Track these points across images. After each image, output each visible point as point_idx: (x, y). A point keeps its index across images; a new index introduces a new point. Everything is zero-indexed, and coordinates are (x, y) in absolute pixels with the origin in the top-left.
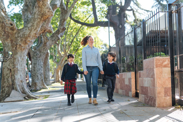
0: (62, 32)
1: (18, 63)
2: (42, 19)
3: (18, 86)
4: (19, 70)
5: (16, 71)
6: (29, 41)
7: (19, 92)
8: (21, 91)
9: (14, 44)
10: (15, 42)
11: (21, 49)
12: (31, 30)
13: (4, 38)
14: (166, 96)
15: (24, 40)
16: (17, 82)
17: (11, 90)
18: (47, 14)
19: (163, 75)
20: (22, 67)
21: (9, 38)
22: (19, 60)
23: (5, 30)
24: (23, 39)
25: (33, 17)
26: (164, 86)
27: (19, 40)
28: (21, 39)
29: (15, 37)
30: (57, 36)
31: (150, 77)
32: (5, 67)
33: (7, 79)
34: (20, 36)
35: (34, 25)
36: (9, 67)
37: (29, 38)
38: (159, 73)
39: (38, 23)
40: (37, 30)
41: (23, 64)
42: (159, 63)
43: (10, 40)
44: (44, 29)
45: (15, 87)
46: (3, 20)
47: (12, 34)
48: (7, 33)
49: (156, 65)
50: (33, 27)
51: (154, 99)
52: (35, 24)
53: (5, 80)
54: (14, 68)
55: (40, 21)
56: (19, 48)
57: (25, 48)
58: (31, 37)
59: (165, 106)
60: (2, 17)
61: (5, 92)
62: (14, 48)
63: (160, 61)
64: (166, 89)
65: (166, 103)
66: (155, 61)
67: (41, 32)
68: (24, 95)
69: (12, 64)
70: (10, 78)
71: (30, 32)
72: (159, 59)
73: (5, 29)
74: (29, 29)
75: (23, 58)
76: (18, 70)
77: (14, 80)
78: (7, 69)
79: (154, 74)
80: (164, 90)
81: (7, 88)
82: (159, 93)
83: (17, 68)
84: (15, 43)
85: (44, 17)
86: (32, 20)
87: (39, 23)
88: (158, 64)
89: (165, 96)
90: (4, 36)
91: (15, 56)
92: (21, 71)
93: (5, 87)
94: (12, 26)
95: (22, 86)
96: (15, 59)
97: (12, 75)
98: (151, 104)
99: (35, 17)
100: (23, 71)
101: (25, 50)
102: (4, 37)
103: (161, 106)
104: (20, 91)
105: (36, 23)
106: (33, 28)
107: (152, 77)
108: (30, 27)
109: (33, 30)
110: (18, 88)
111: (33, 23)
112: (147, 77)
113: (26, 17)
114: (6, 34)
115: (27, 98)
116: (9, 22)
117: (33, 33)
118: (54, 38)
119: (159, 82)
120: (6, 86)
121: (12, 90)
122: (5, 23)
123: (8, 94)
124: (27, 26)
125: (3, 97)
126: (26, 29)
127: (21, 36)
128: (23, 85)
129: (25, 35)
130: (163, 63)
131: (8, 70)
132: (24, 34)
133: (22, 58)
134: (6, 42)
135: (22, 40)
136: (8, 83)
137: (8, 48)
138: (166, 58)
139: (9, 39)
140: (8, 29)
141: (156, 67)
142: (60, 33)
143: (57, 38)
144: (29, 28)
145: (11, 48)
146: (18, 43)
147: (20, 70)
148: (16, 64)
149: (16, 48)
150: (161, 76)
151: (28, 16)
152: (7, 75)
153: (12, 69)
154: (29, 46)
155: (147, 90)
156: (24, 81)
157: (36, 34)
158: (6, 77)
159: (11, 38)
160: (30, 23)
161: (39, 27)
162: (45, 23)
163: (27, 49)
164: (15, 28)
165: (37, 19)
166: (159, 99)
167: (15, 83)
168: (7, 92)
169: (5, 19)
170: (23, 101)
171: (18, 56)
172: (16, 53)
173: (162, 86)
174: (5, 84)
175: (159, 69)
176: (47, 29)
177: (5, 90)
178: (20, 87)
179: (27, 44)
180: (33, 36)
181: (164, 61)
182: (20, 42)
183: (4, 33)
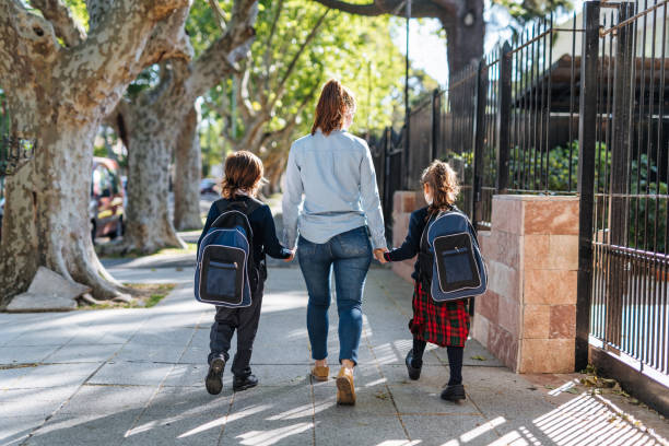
0: (240, 43)
1: (61, 171)
2: (150, 15)
3: (59, 254)
4: (65, 197)
5: (53, 201)
6: (102, 93)
7: (61, 274)
8: (69, 270)
9: (49, 103)
10: (52, 96)
11: (73, 122)
12: (109, 56)
13: (13, 81)
14: (555, 337)
15: (83, 88)
16: (58, 241)
17: (34, 265)
19: (551, 260)
20: (77, 187)
21: (29, 80)
22: (64, 161)
23: (16, 52)
24: (80, 85)
25: (117, 8)
26: (550, 300)
27: (67, 91)
28: (73, 86)
29: (53, 78)
30: (223, 59)
31: (506, 264)
32: (16, 186)
33: (23, 227)
34: (70, 73)
35: (121, 38)
36: (29, 185)
37: (100, 83)
38: (536, 253)
39: (134, 29)
40: (131, 53)
41: (79, 177)
42: (539, 219)
43: (35, 89)
44: (160, 47)
45: (48, 256)
46: (10, 16)
47: (42, 68)
49: (526, 226)
50: (114, 45)
51: (513, 342)
52: (124, 35)
53: (15, 231)
54: (46, 189)
55: (143, 22)
56: (66, 118)
57: (87, 118)
58: (109, 81)
59: (549, 370)
61: (13, 273)
62: (48, 119)
63: (541, 212)
64: (559, 311)
65: (555, 359)
66: (523, 210)
67: (150, 58)
68: (80, 286)
69: (41, 175)
70: (32, 223)
71: (105, 64)
72: (538, 204)
73: (15, 46)
74: (101, 52)
75: (81, 154)
76: (60, 197)
77: (47, 233)
78: (22, 192)
79: (516, 257)
80: (549, 315)
81: (22, 258)
82: (532, 324)
83: (60, 189)
84: (51, 101)
85: (156, 8)
86: (115, 17)
87: (136, 32)
88: (534, 221)
89: (553, 336)
90: (11, 71)
91: (51, 148)
92: (73, 199)
93: (15, 255)
94: (41, 39)
95: (77, 254)
96: (50, 156)
97: (38, 215)
98: (505, 357)
99: (122, 7)
100: (80, 199)
101: (89, 127)
102: (15, 76)
103: (535, 371)
104: (65, 271)
105: (127, 32)
106: (117, 49)
107: (512, 266)
108: (107, 42)
109: (116, 55)
110: (61, 262)
111: (117, 31)
114: (20, 66)
115: (88, 297)
116: (30, 24)
117: (115, 67)
118: (212, 65)
119: (535, 284)
120: (19, 251)
121: (38, 266)
122: (17, 27)
123: (25, 281)
124: (95, 39)
125: (8, 291)
126: (91, 52)
127: (74, 75)
128: (78, 249)
129: (86, 71)
130: (551, 218)
131: (25, 197)
132: (83, 68)
133: (76, 153)
134: (21, 95)
135: (75, 90)
136: (27, 241)
137: (25, 116)
138: (564, 202)
139: (30, 86)
141: (527, 232)
142: (233, 45)
143: (223, 66)
144: (100, 45)
145: (38, 117)
146: (62, 99)
147: (69, 194)
148: (55, 175)
149: (54, 118)
150: (543, 263)
152: (21, 214)
153: (40, 194)
154: (103, 110)
155: (497, 307)
156: (82, 234)
157: (126, 69)
158: (19, 220)
159: (35, 82)
160: (107, 30)
161: (138, 45)
162: (166, 27)
163: (95, 121)
164: (53, 46)
165: (131, 15)
166: (531, 345)
167: (51, 242)
168: (20, 271)
169: (16, 12)
170: (72, 310)
171: (62, 146)
172: (54, 137)
173: (544, 299)
174: (14, 245)
175: (537, 241)
176: (172, 48)
177: (14, 264)
178: (69, 257)
179: (96, 103)
180: (115, 77)
181: (556, 211)
182: (68, 96)
183: (12, 60)
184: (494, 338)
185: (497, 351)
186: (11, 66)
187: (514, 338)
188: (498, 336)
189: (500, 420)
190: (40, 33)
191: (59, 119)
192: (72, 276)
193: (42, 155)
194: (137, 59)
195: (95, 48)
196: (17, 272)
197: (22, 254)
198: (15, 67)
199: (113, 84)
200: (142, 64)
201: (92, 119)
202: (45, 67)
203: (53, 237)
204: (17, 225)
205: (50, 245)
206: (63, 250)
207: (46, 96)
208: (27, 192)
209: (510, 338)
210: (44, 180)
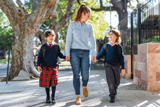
0: (69, 17)
1: (26, 46)
2: (47, 6)
4: (27, 52)
5: (24, 53)
6: (35, 26)
7: (26, 71)
8: (28, 70)
9: (22, 29)
10: (23, 27)
11: (29, 33)
12: (37, 16)
13: (14, 24)
14: (158, 81)
15: (31, 25)
16: (25, 63)
17: (20, 70)
18: (51, 1)
19: (156, 60)
20: (29, 50)
21: (18, 23)
22: (26, 43)
23: (14, 16)
24: (30, 24)
25: (39, 4)
26: (156, 71)
27: (27, 25)
28: (28, 24)
29: (23, 23)
30: (65, 21)
31: (143, 62)
32: (15, 50)
33: (16, 60)
34: (27, 21)
35: (40, 12)
36: (18, 49)
37: (35, 23)
38: (151, 58)
40: (42, 15)
41: (30, 47)
42: (152, 49)
43: (19, 25)
44: (50, 14)
45: (23, 67)
46: (13, 7)
47: (20, 20)
48: (16, 18)
49: (148, 51)
50: (38, 14)
51: (146, 83)
52: (41, 11)
54: (22, 50)
55: (45, 7)
56: (27, 32)
57: (32, 32)
58: (37, 22)
59: (156, 90)
60: (11, 4)
61: (14, 72)
62: (22, 33)
63: (152, 47)
64: (158, 73)
65: (158, 87)
66: (147, 47)
67: (47, 18)
68: (31, 74)
69: (21, 47)
70: (19, 59)
71: (36, 18)
72: (151, 45)
74: (35, 15)
75: (31, 41)
76: (25, 52)
77: (23, 61)
78: (16, 51)
79: (146, 60)
80: (156, 75)
81: (16, 68)
82: (151, 77)
83: (25, 50)
84: (23, 28)
85: (49, 4)
86: (38, 6)
87: (44, 10)
88: (150, 50)
89: (157, 80)
90: (13, 21)
91: (23, 40)
92: (29, 53)
93: (15, 67)
94: (20, 13)
95: (30, 66)
96: (23, 42)
97: (20, 57)
98: (144, 87)
99: (40, 4)
100: (31, 53)
101: (32, 34)
102: (14, 22)
103: (153, 90)
104: (27, 71)
106: (39, 14)
107: (145, 62)
108: (36, 13)
109: (39, 16)
110: (26, 69)
111: (39, 10)
112: (140, 61)
113: (34, 4)
114: (15, 20)
115: (33, 77)
116: (17, 9)
117: (39, 19)
118: (62, 22)
119: (151, 66)
120: (16, 66)
122: (14, 10)
123: (17, 74)
124: (34, 12)
125: (13, 76)
126: (33, 15)
127: (28, 21)
128: (30, 65)
129: (31, 20)
130: (155, 49)
131: (17, 52)
132: (31, 19)
133: (29, 41)
134: (15, 27)
135: (29, 25)
136: (18, 63)
137: (17, 32)
138: (158, 44)
139: (18, 25)
140: (17, 15)
142: (67, 17)
143: (65, 22)
144: (35, 14)
145: (20, 32)
146: (26, 27)
147: (28, 52)
148: (24, 47)
149: (24, 32)
150: (153, 61)
151: (35, 3)
153: (20, 51)
154: (36, 30)
155: (141, 74)
156: (31, 62)
157: (41, 19)
158: (16, 58)
159: (19, 23)
160: (36, 10)
161: (44, 13)
162: (51, 10)
163: (34, 33)
164: (23, 14)
165: (42, 6)
166: (151, 83)
167: (23, 63)
168: (16, 71)
169: (14, 6)
170: (29, 80)
171: (26, 40)
172: (24, 37)
173: (154, 70)
174: (14, 65)
175: (151, 55)
176: (52, 15)
177: (14, 69)
178: (28, 67)
179: (34, 28)
180: (39, 22)
181: (156, 47)
182: (27, 27)
183: (13, 18)
184: (140, 83)
185: (141, 86)
186: (13, 20)
187: (146, 82)
188: (141, 82)
189: (146, 101)
190: (20, 11)
191: (25, 33)
192: (29, 72)
193: (21, 42)
194: (44, 17)
195: (34, 14)
196: (15, 71)
197: (16, 67)
198: (14, 20)
199: (38, 23)
200: (45, 19)
201: (33, 32)
202: (21, 20)
203: (24, 62)
204: (15, 59)
205: (23, 64)
206: (27, 66)
207: (22, 27)
208: (17, 51)
209: (145, 82)
210: (22, 48)
